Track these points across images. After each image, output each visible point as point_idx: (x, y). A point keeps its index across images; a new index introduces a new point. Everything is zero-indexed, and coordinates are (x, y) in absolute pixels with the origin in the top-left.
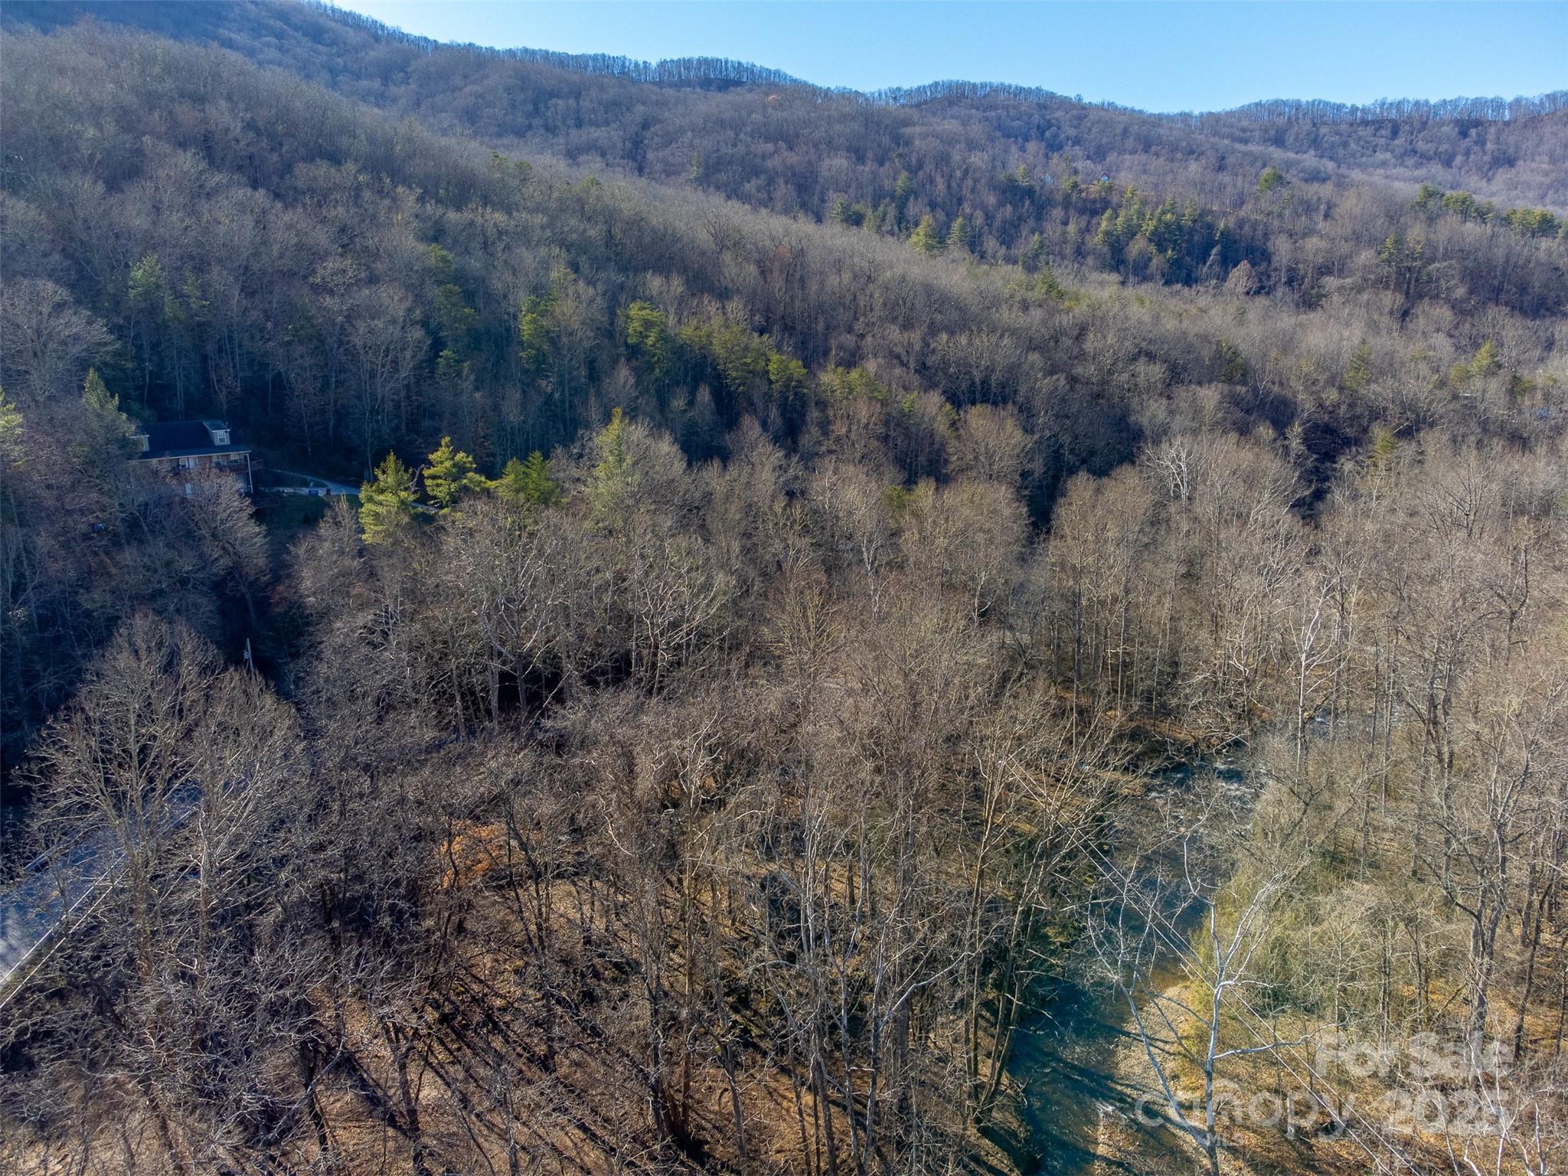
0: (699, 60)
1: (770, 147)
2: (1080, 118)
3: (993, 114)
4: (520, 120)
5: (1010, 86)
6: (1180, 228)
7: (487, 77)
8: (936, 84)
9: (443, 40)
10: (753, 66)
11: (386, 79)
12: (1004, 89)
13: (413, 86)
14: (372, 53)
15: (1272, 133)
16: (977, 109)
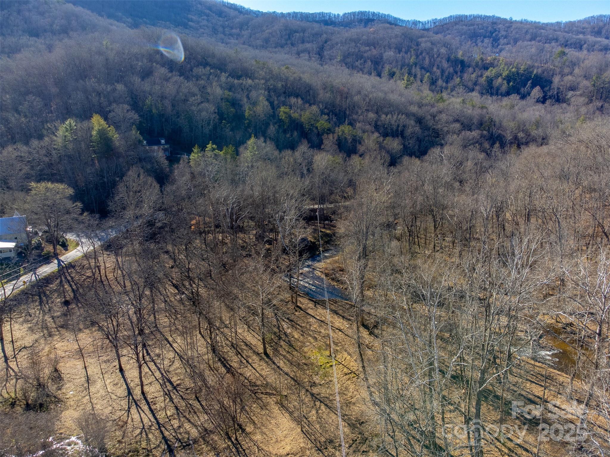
0: (358, 12)
1: (367, 48)
2: (509, 27)
3: (472, 27)
4: (283, 41)
5: (481, 16)
6: (518, 73)
7: (273, 26)
8: (451, 16)
9: (265, 11)
10: (379, 13)
11: (241, 29)
12: (480, 17)
13: (250, 31)
14: (237, 20)
15: (596, 29)
16: (466, 26)
